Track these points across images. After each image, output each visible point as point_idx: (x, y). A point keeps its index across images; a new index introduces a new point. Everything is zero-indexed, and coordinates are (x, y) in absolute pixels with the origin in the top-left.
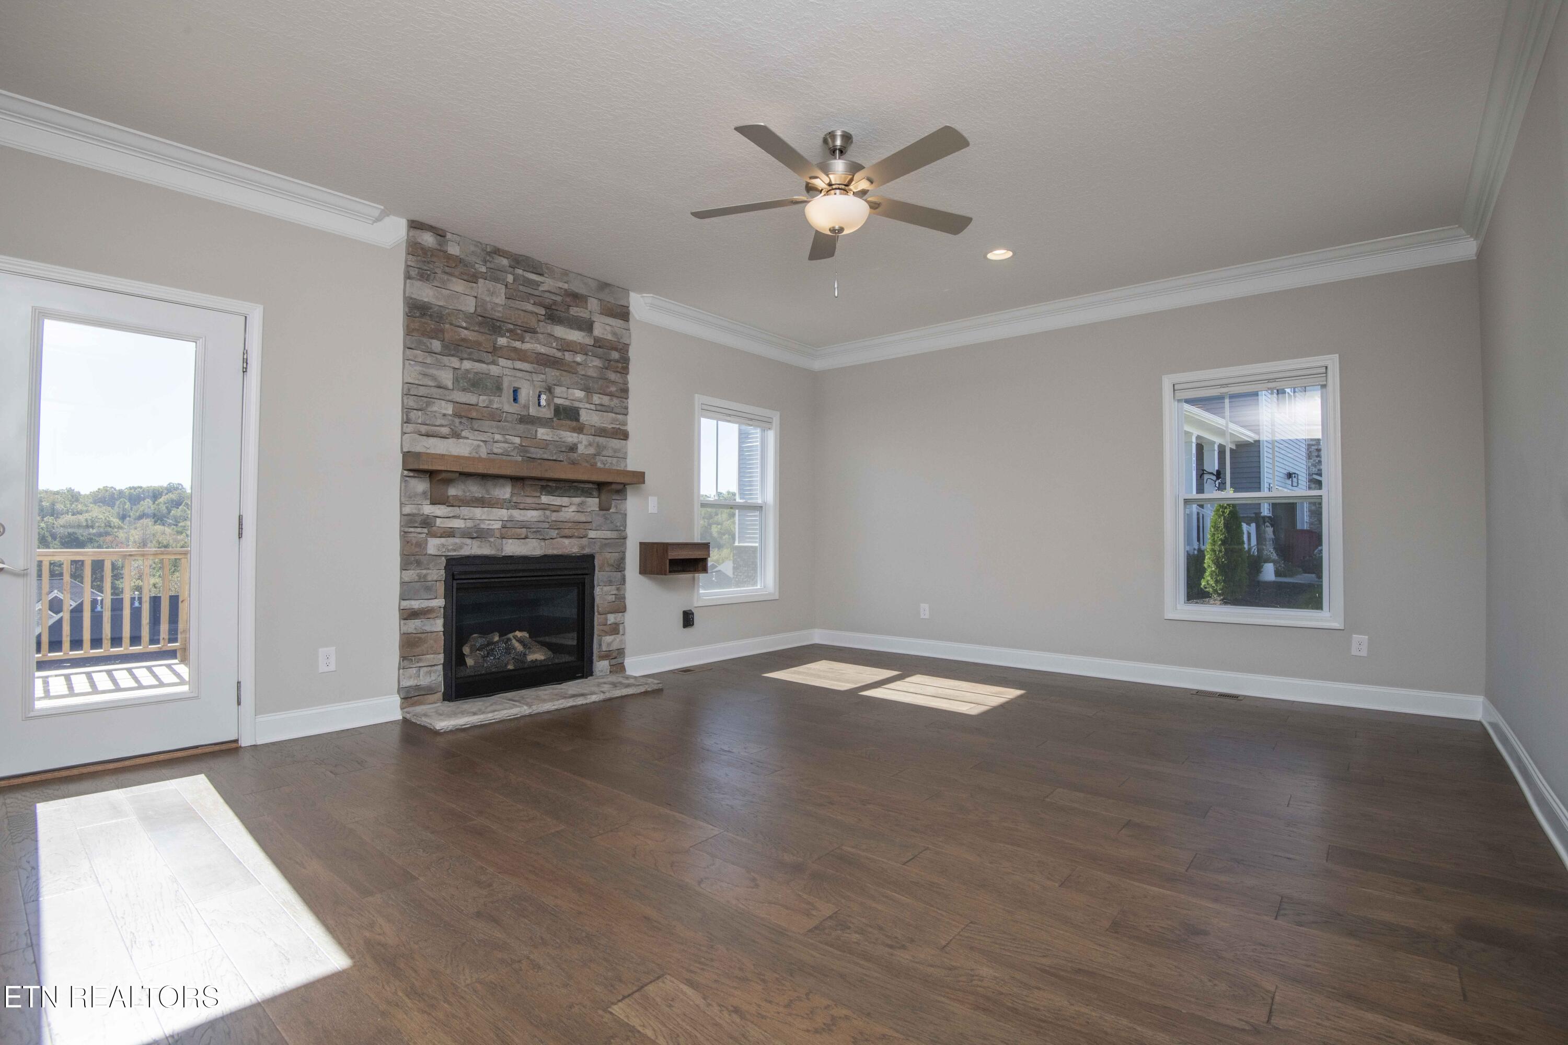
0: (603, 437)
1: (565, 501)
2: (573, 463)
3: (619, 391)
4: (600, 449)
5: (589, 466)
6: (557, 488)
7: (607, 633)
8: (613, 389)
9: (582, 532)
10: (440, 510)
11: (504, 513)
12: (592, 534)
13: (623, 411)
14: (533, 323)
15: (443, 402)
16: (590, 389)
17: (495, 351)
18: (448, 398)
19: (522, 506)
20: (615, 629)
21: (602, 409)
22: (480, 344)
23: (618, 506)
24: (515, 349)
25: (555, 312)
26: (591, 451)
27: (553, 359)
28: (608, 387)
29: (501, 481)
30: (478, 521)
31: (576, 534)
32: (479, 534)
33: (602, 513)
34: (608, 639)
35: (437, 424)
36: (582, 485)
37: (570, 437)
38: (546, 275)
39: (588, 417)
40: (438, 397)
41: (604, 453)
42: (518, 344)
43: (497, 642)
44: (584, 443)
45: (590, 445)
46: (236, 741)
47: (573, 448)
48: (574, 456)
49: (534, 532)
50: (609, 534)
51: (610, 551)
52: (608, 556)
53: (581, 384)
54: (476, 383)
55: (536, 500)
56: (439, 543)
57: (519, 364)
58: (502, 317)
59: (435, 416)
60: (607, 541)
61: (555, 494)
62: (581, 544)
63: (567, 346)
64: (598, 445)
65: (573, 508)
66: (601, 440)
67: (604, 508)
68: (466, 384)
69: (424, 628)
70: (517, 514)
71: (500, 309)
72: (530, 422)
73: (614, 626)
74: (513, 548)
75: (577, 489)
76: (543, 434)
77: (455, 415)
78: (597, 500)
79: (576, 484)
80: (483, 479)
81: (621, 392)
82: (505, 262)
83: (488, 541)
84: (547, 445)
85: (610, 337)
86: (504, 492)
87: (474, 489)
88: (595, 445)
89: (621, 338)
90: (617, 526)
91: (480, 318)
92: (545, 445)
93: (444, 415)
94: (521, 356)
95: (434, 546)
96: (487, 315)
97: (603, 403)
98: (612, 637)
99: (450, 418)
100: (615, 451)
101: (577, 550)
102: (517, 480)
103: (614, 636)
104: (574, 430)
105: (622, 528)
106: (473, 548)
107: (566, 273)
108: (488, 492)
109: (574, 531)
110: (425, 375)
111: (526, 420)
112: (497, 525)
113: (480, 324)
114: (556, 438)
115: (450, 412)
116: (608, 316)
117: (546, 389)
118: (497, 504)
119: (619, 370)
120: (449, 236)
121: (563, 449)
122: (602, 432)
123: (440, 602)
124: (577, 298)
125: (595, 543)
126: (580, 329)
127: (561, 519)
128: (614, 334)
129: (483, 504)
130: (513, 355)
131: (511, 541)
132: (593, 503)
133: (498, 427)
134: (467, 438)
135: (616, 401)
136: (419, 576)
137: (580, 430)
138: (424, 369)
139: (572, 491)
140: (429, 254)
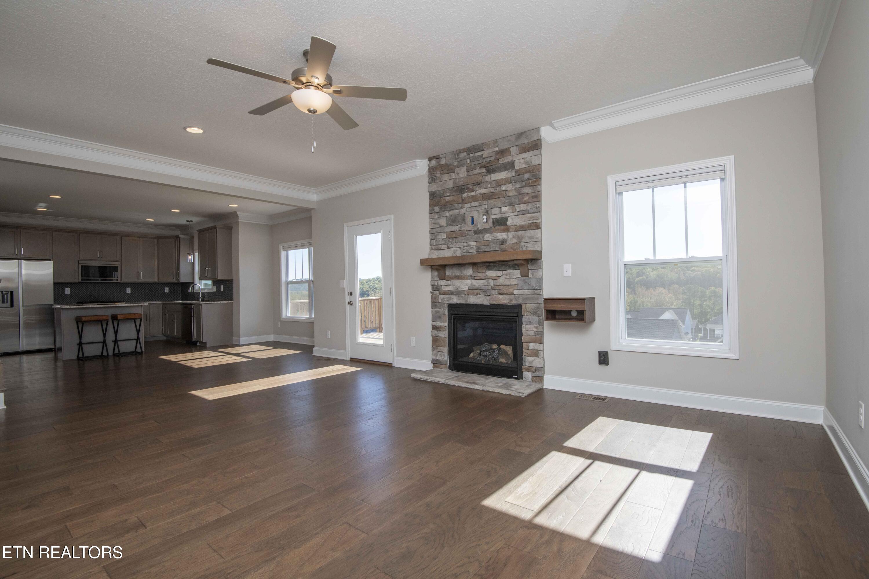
0: (521, 231)
1: (499, 273)
2: (502, 251)
3: (531, 198)
4: (520, 239)
5: (513, 251)
6: (494, 266)
7: (529, 355)
8: (526, 198)
9: (511, 291)
10: (442, 283)
11: (469, 282)
12: (516, 292)
13: (538, 210)
14: (479, 179)
15: (442, 233)
16: (512, 203)
17: (463, 201)
18: (443, 231)
19: (476, 278)
20: (536, 354)
21: (522, 213)
22: (454, 201)
23: (534, 274)
24: (472, 197)
25: (490, 167)
26: (515, 241)
27: (491, 194)
28: (523, 198)
29: (467, 266)
30: (457, 287)
31: (506, 292)
32: (457, 293)
33: (523, 278)
34: (530, 359)
35: (440, 244)
36: (509, 263)
37: (502, 236)
38: (485, 150)
39: (513, 221)
40: (440, 232)
41: (524, 240)
42: (473, 194)
43: (495, 349)
44: (509, 237)
45: (514, 237)
46: (392, 364)
47: (503, 242)
48: (503, 246)
49: (484, 291)
50: (527, 292)
51: (530, 303)
52: (528, 305)
53: (507, 202)
54: (452, 221)
55: (484, 274)
56: (442, 297)
57: (474, 204)
58: (463, 183)
59: (439, 240)
60: (526, 296)
61: (493, 270)
62: (510, 298)
63: (499, 183)
64: (518, 237)
65: (503, 278)
66: (520, 233)
67: (525, 275)
68: (450, 222)
69: (438, 334)
70: (475, 283)
71: (462, 180)
72: (479, 233)
73: (535, 351)
74: (473, 300)
75: (506, 265)
76: (487, 237)
77: (447, 238)
78: (519, 271)
79: (506, 263)
80: (459, 266)
81: (533, 198)
82: (465, 154)
83: (462, 296)
84: (489, 243)
85: (524, 166)
86: (469, 271)
87: (456, 272)
88: (516, 237)
89: (531, 163)
90: (533, 287)
91: (455, 188)
92: (488, 243)
93: (443, 239)
94: (474, 199)
95: (441, 298)
96: (458, 186)
97: (522, 209)
98: (533, 358)
99: (445, 240)
100: (530, 238)
101: (507, 302)
102: (474, 265)
103: (535, 358)
104: (504, 231)
105: (537, 288)
106: (455, 300)
107: (496, 141)
108: (462, 272)
109: (504, 290)
110: (435, 223)
111: (478, 232)
112: (466, 288)
113: (456, 191)
114: (493, 238)
115: (445, 237)
116: (523, 153)
117: (485, 212)
118: (464, 277)
119: (530, 185)
120: (441, 156)
121: (498, 244)
122: (522, 228)
123: (446, 324)
124: (503, 152)
125: (519, 297)
126: (506, 169)
127: (498, 284)
128: (526, 163)
129: (459, 278)
130: (470, 200)
131: (471, 296)
132: (516, 273)
133: (465, 239)
134: (453, 248)
135: (529, 207)
136: (436, 311)
137: (507, 230)
138: (435, 221)
139: (503, 267)
140: (434, 169)
